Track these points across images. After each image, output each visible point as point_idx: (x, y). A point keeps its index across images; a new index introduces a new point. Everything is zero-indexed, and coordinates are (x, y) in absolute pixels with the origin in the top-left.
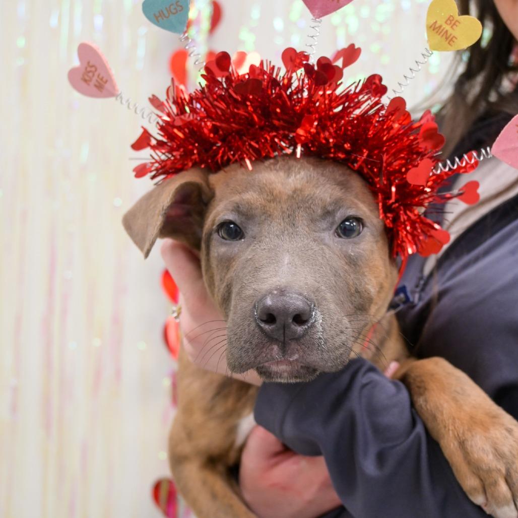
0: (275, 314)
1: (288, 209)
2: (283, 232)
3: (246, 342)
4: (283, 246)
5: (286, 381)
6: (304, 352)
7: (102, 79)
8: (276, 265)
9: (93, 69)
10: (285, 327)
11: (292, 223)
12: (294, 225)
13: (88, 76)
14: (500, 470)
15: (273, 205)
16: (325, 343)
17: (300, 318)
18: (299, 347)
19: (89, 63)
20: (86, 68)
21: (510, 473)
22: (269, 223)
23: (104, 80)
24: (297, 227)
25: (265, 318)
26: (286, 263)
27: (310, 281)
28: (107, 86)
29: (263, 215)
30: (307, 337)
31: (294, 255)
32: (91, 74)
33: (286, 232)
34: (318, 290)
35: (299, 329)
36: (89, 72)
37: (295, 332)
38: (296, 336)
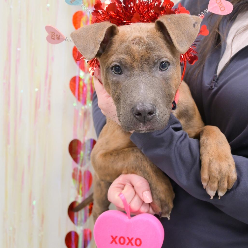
0: (141, 113)
1: (140, 65)
2: (139, 74)
3: (130, 122)
4: (140, 80)
5: (145, 132)
6: (152, 125)
7: (58, 36)
8: (138, 90)
9: (53, 33)
10: (145, 117)
11: (143, 70)
12: (143, 71)
13: (53, 37)
14: (218, 179)
15: (134, 63)
16: (160, 120)
17: (150, 113)
18: (150, 123)
19: (51, 32)
20: (51, 34)
21: (221, 181)
22: (133, 70)
23: (59, 35)
24: (145, 72)
25: (137, 113)
26: (142, 89)
27: (153, 96)
28: (60, 37)
29: (131, 67)
30: (153, 119)
31: (145, 84)
32: (54, 36)
33: (140, 74)
34: (156, 100)
35: (150, 117)
36: (53, 35)
37: (149, 118)
38: (149, 120)
